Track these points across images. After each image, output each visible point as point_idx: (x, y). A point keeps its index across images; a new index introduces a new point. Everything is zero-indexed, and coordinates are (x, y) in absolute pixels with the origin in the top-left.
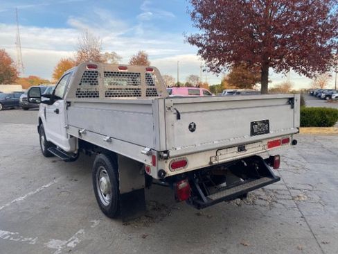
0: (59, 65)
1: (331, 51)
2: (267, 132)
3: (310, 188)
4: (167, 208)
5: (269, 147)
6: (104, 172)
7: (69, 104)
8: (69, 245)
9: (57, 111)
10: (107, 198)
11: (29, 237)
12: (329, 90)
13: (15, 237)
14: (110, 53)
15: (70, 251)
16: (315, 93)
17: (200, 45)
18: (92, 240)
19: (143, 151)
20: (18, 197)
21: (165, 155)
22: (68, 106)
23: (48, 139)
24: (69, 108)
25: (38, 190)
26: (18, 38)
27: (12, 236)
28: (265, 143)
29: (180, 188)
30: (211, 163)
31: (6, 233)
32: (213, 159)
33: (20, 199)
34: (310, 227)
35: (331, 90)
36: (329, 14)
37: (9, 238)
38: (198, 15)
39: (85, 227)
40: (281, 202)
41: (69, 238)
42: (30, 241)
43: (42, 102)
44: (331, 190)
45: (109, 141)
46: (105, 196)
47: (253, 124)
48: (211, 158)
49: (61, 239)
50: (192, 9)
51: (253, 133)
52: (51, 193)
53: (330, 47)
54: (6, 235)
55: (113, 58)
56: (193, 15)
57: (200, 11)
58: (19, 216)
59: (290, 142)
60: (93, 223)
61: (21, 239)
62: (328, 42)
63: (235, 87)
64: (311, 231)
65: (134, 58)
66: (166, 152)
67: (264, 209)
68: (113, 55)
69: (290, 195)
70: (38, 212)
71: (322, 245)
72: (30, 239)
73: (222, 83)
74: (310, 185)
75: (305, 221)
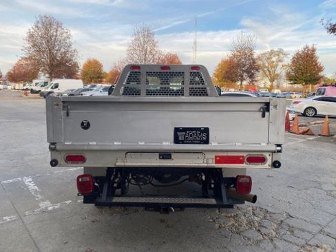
0: (219, 65)
2: (207, 142)
5: (218, 162)
14: (275, 50)
26: (195, 43)
27: (35, 191)
28: (210, 155)
32: (120, 160)
39: (74, 200)
47: (177, 130)
48: (117, 159)
51: (177, 141)
55: (278, 55)
59: (268, 163)
68: (280, 52)
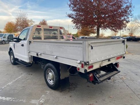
1: (123, 22)
3: (125, 75)
4: (75, 84)
5: (117, 59)
6: (51, 71)
7: (30, 42)
8: (40, 102)
9: (23, 45)
10: (52, 81)
11: (22, 99)
12: (118, 37)
13: (15, 100)
15: (42, 104)
16: (113, 38)
17: (72, 18)
18: (49, 99)
19: (77, 62)
20: (8, 83)
21: (88, 63)
22: (30, 43)
23: (15, 57)
24: (30, 44)
25: (16, 79)
27: (13, 99)
28: (116, 58)
29: (90, 76)
30: (100, 66)
31: (10, 98)
32: (101, 65)
33: (10, 84)
34: (131, 89)
35: (119, 37)
36: (122, 8)
37: (13, 100)
38: (72, 5)
39: (44, 94)
40: (117, 80)
41: (40, 99)
42: (22, 101)
43: (14, 41)
44: (132, 75)
45: (56, 58)
46: (50, 80)
48: (100, 64)
49: (36, 99)
50: (69, 3)
52: (23, 80)
53: (123, 20)
54: (10, 99)
55: (31, 22)
56: (70, 6)
57: (72, 4)
58: (13, 91)
59: (123, 57)
60: (47, 92)
61: (18, 100)
62: (123, 18)
63: (82, 35)
64: (132, 91)
65: (41, 22)
66: (88, 62)
67: (112, 83)
69: (119, 77)
70: (21, 89)
71: (138, 96)
72: (22, 100)
73: (77, 33)
74: (125, 74)
75: (129, 87)
